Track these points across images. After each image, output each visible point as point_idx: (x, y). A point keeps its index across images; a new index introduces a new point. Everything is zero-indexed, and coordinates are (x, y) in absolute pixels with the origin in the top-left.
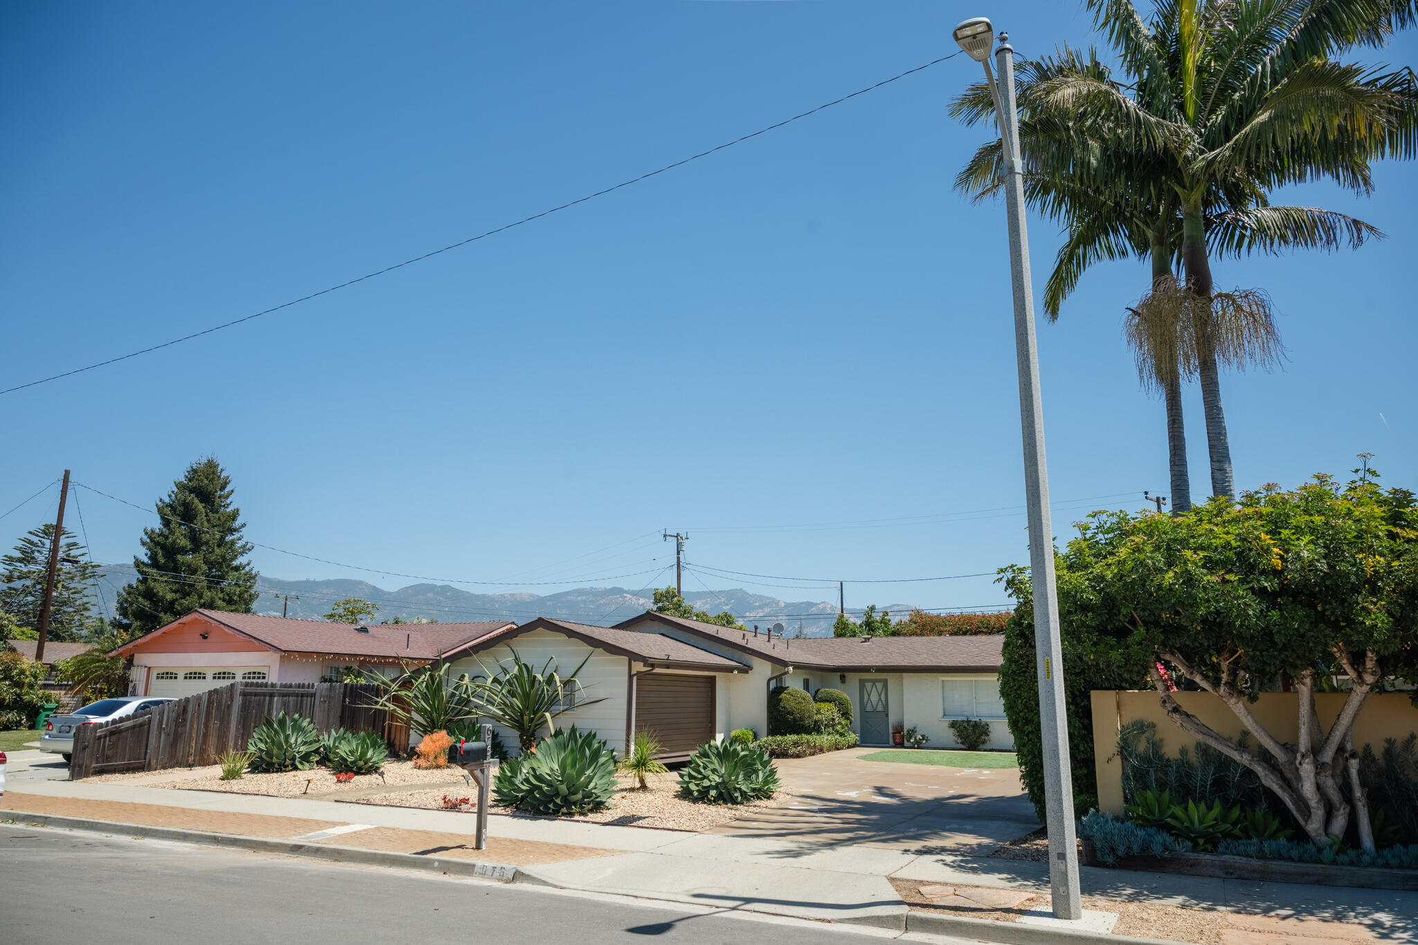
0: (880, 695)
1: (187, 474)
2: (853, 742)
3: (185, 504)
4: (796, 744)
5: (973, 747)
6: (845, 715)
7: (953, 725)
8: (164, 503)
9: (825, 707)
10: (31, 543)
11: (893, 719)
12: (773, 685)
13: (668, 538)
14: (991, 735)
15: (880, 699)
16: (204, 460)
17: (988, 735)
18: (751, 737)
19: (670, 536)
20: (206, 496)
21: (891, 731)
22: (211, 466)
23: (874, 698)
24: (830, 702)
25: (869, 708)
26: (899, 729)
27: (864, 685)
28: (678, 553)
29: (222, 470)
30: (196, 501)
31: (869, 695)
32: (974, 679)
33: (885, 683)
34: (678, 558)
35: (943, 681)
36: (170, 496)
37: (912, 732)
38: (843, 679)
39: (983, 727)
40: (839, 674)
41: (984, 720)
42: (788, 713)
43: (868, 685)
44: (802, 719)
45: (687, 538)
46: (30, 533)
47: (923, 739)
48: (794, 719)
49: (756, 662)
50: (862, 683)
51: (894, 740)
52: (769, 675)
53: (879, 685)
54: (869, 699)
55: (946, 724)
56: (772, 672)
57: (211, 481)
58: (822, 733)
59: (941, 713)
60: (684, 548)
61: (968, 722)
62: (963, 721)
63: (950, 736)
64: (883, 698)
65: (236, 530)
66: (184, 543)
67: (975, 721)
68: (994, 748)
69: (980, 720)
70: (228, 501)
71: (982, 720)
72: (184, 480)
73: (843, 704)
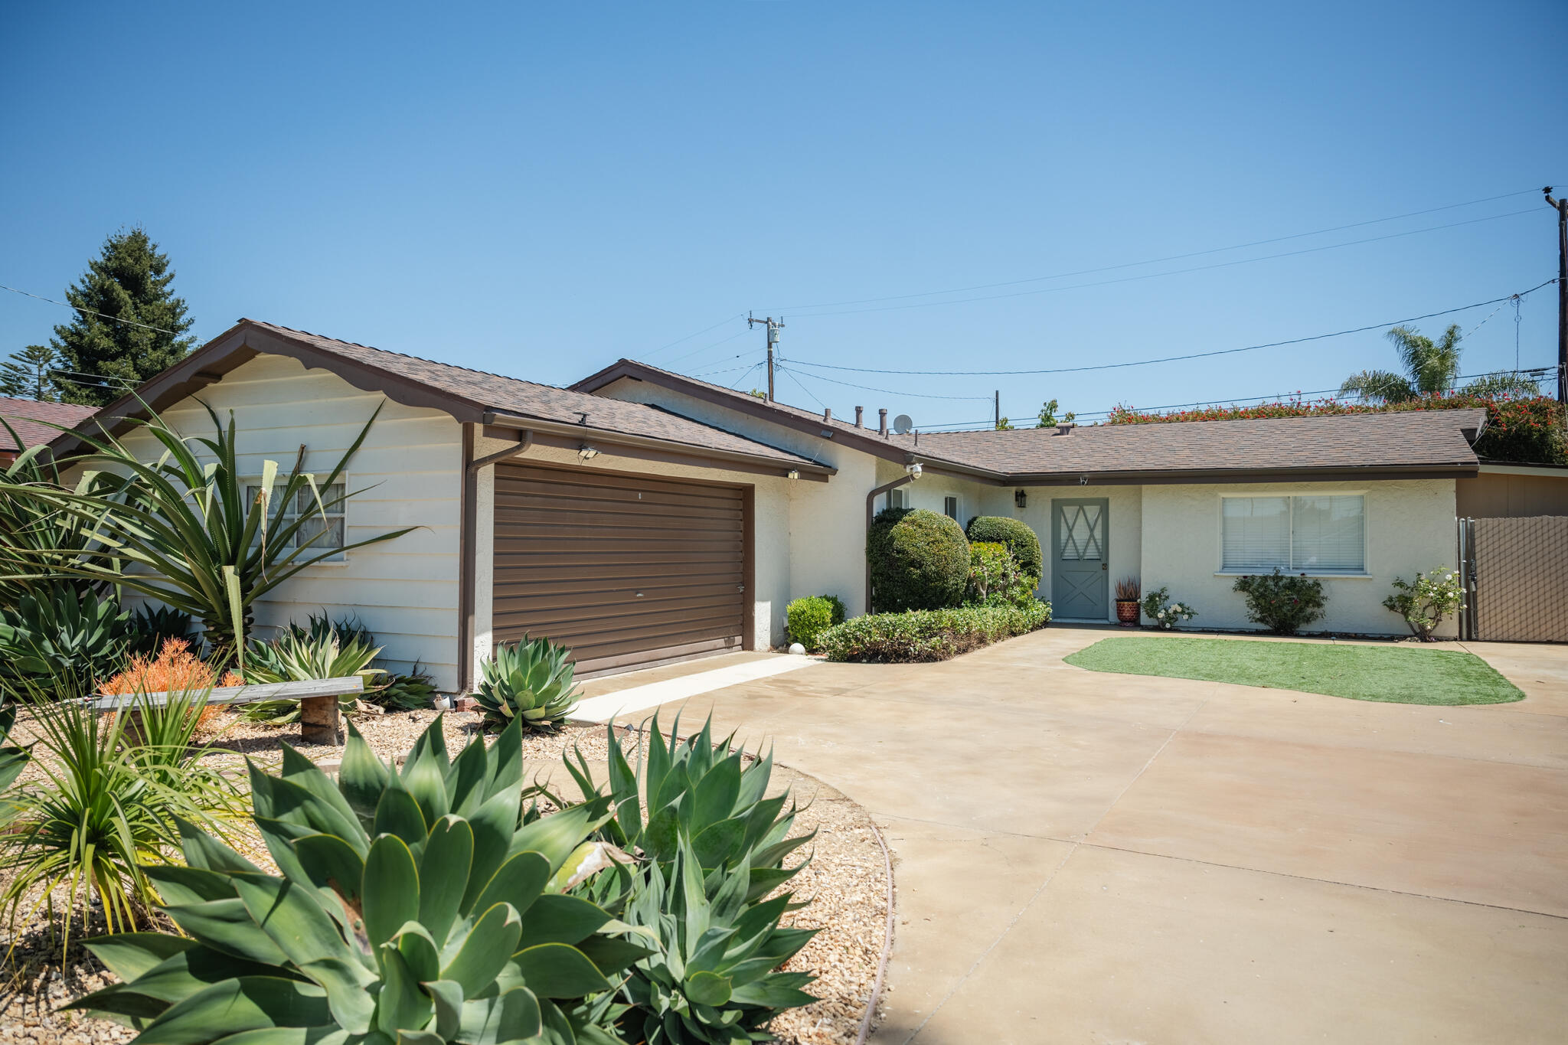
0: (1092, 530)
1: (105, 251)
2: (1042, 618)
3: (105, 291)
4: (927, 631)
5: (1284, 627)
6: (1028, 566)
7: (1244, 584)
8: (77, 290)
9: (987, 550)
10: (15, 369)
11: (1118, 572)
12: (880, 504)
13: (754, 324)
14: (1327, 606)
15: (1092, 536)
16: (127, 233)
17: (1319, 605)
18: (829, 615)
19: (758, 321)
20: (134, 283)
21: (1113, 595)
22: (138, 243)
23: (1081, 534)
24: (999, 541)
25: (1070, 553)
26: (1129, 593)
27: (1062, 511)
28: (770, 345)
29: (155, 247)
30: (118, 287)
31: (1070, 531)
32: (1292, 494)
33: (1104, 505)
34: (770, 353)
35: (1223, 501)
36: (83, 282)
37: (1155, 600)
38: (1020, 497)
39: (1309, 588)
40: (1014, 489)
41: (1311, 576)
42: (912, 563)
43: (1069, 511)
44: (941, 576)
45: (783, 326)
46: (12, 356)
47: (1183, 612)
48: (924, 576)
49: (845, 457)
50: (1058, 506)
51: (1120, 611)
52: (871, 484)
53: (1092, 512)
54: (1070, 536)
55: (1231, 581)
56: (879, 477)
57: (137, 260)
58: (981, 602)
59: (1219, 562)
60: (777, 338)
61: (1277, 578)
62: (1265, 578)
63: (1240, 607)
64: (1098, 534)
65: (181, 328)
66: (105, 343)
67: (1292, 578)
68: (1329, 630)
69: (1303, 574)
70: (167, 289)
71: (1308, 576)
72: (100, 259)
73: (1023, 546)
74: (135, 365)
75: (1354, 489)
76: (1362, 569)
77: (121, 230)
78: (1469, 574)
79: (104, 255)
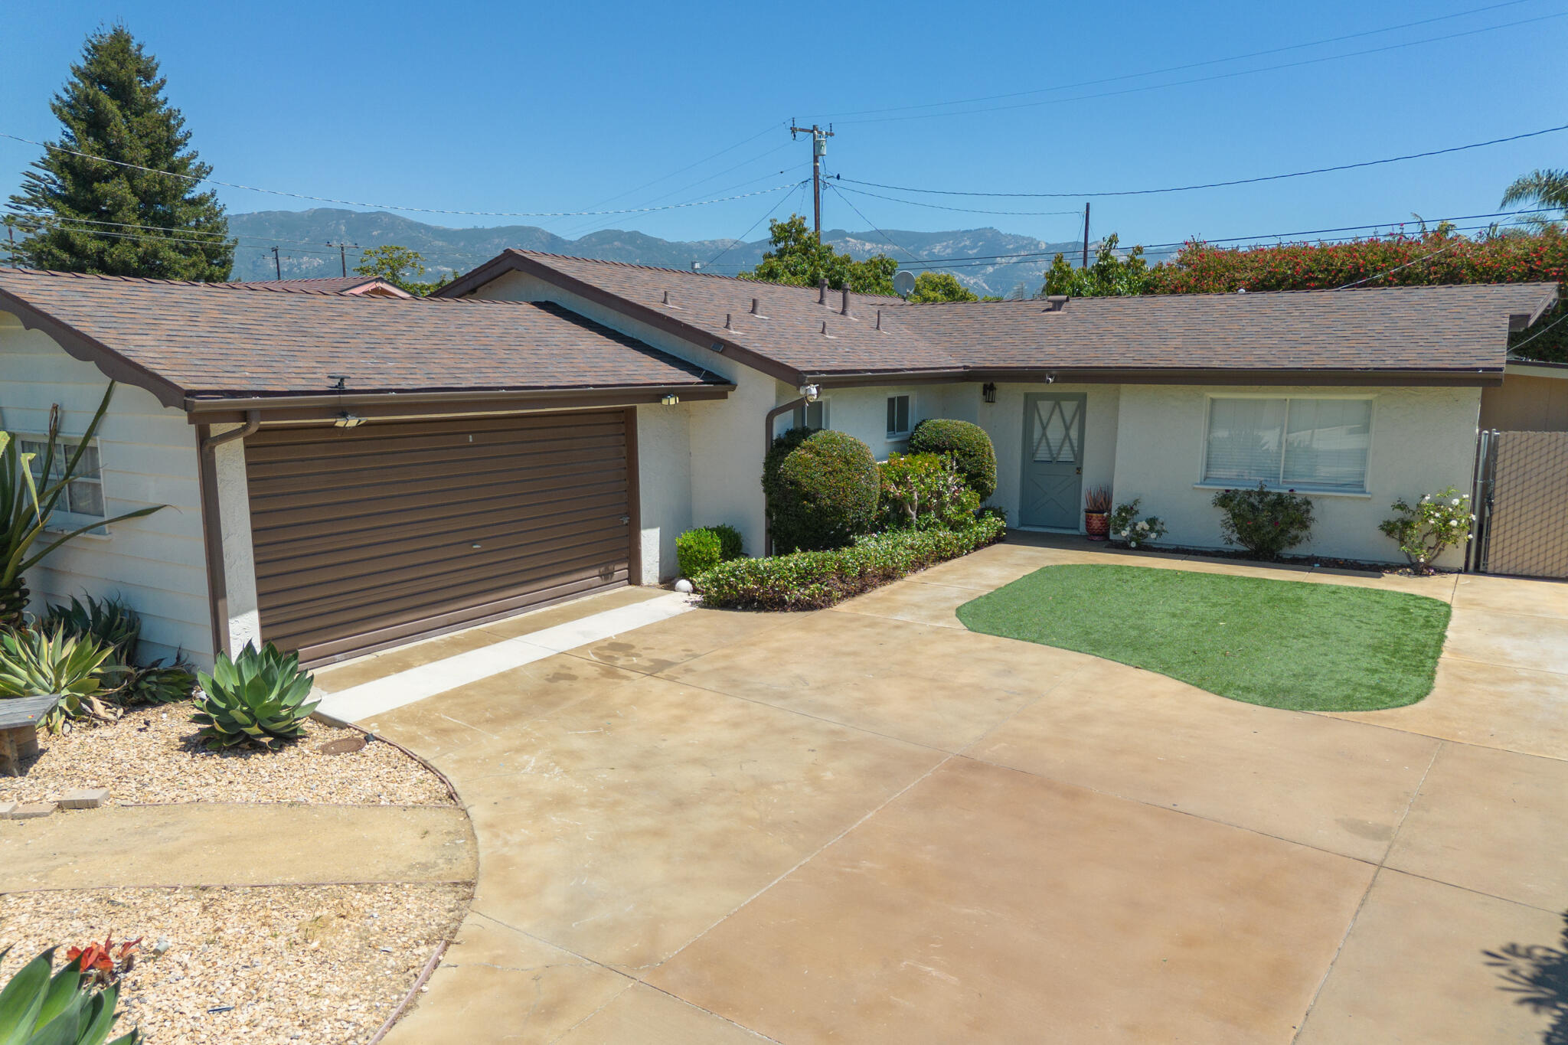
0: (1067, 428)
1: (86, 54)
2: (992, 534)
3: (93, 103)
4: (805, 577)
5: (1264, 553)
6: (976, 479)
7: (1225, 500)
8: (62, 101)
9: (923, 463)
11: (1090, 480)
12: (783, 424)
13: (798, 134)
14: (1314, 527)
15: (1067, 436)
16: (109, 32)
17: (1306, 527)
18: (716, 551)
19: (802, 130)
20: (121, 92)
21: (1084, 506)
22: (121, 40)
23: (1055, 433)
24: (940, 450)
25: (1042, 454)
26: (1101, 503)
27: (1036, 406)
28: (816, 160)
29: (140, 47)
30: (102, 96)
31: (1044, 428)
32: (1289, 397)
33: (1082, 400)
34: (816, 168)
35: (1213, 400)
36: (66, 90)
37: (1129, 511)
38: (989, 391)
39: (1297, 507)
40: (981, 384)
41: (1301, 493)
42: (806, 496)
43: (1044, 407)
44: (838, 511)
45: (832, 135)
47: (1152, 530)
48: (819, 510)
49: (743, 373)
50: (1030, 403)
51: (1088, 523)
52: (771, 402)
53: (1069, 407)
54: (1044, 434)
55: (1208, 496)
56: (778, 398)
57: (122, 65)
58: (908, 526)
59: (1199, 471)
60: (824, 151)
61: (1262, 494)
62: (1249, 493)
63: (1215, 526)
64: (1074, 433)
65: (178, 143)
66: (98, 161)
67: (1280, 495)
68: (1316, 555)
69: (1292, 491)
70: (160, 96)
71: (1297, 492)
72: (83, 64)
73: (971, 456)
74: (132, 187)
75: (1360, 393)
76: (1362, 486)
77: (100, 27)
78: (1485, 499)
79: (86, 58)
